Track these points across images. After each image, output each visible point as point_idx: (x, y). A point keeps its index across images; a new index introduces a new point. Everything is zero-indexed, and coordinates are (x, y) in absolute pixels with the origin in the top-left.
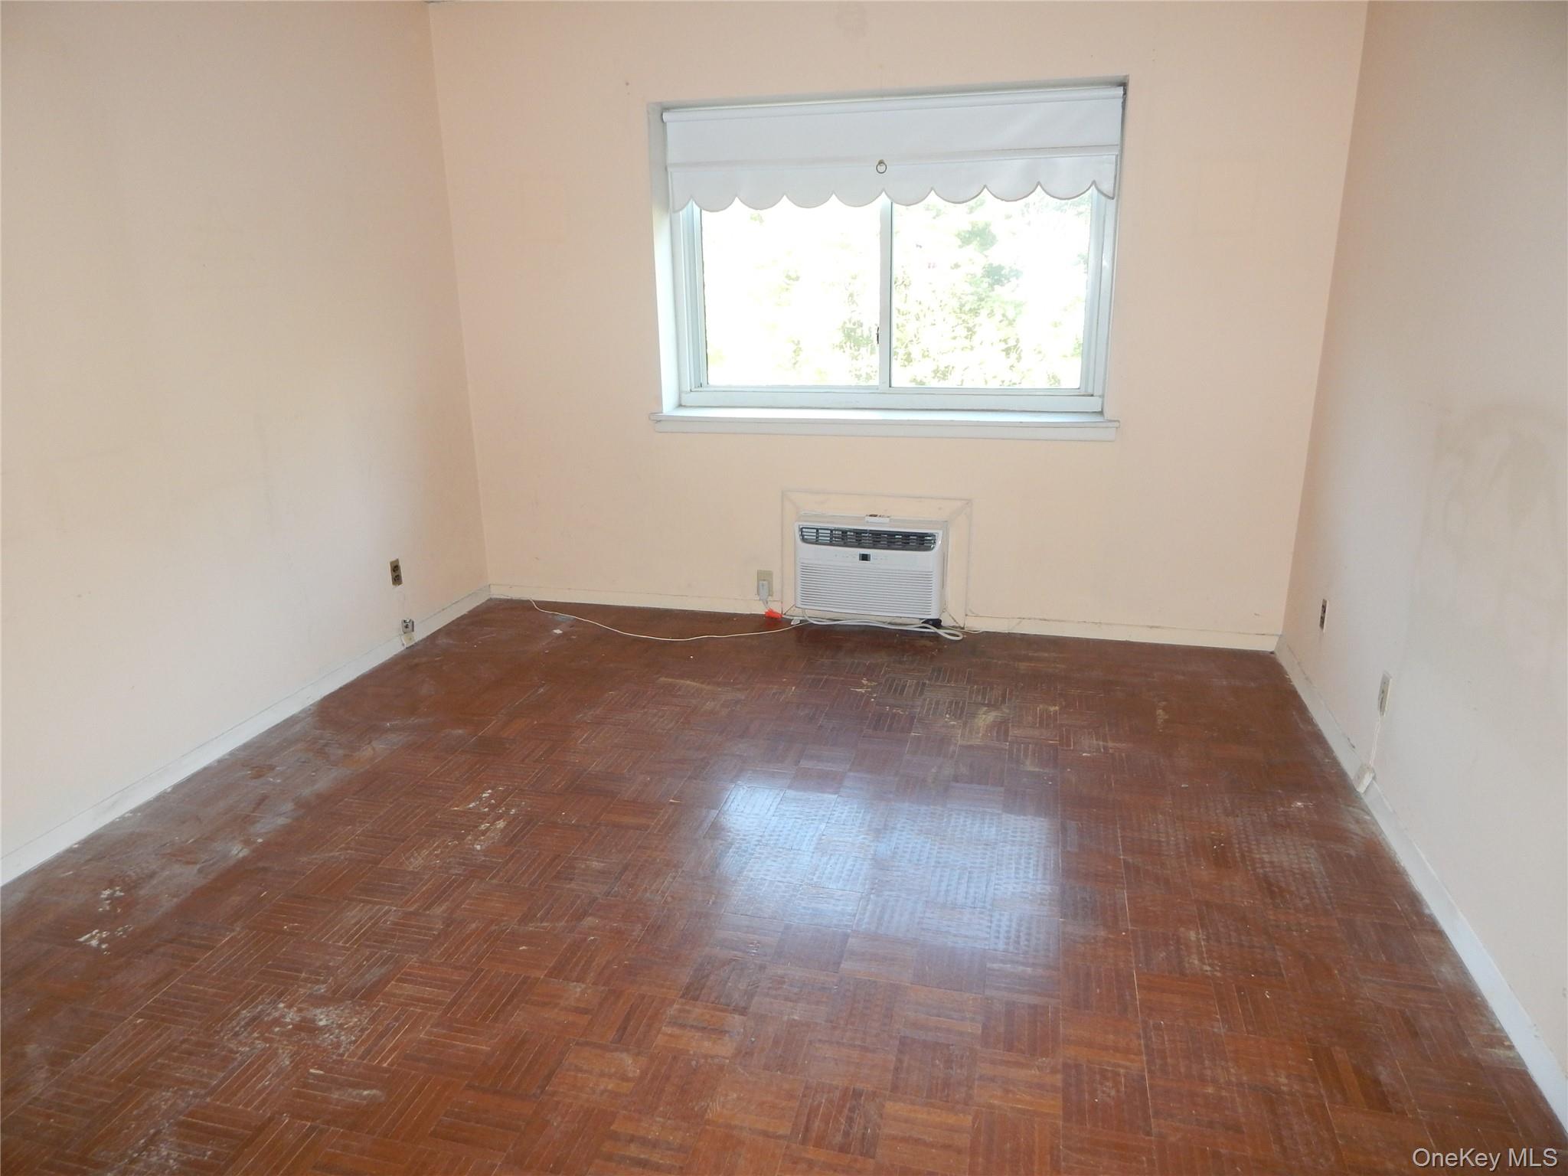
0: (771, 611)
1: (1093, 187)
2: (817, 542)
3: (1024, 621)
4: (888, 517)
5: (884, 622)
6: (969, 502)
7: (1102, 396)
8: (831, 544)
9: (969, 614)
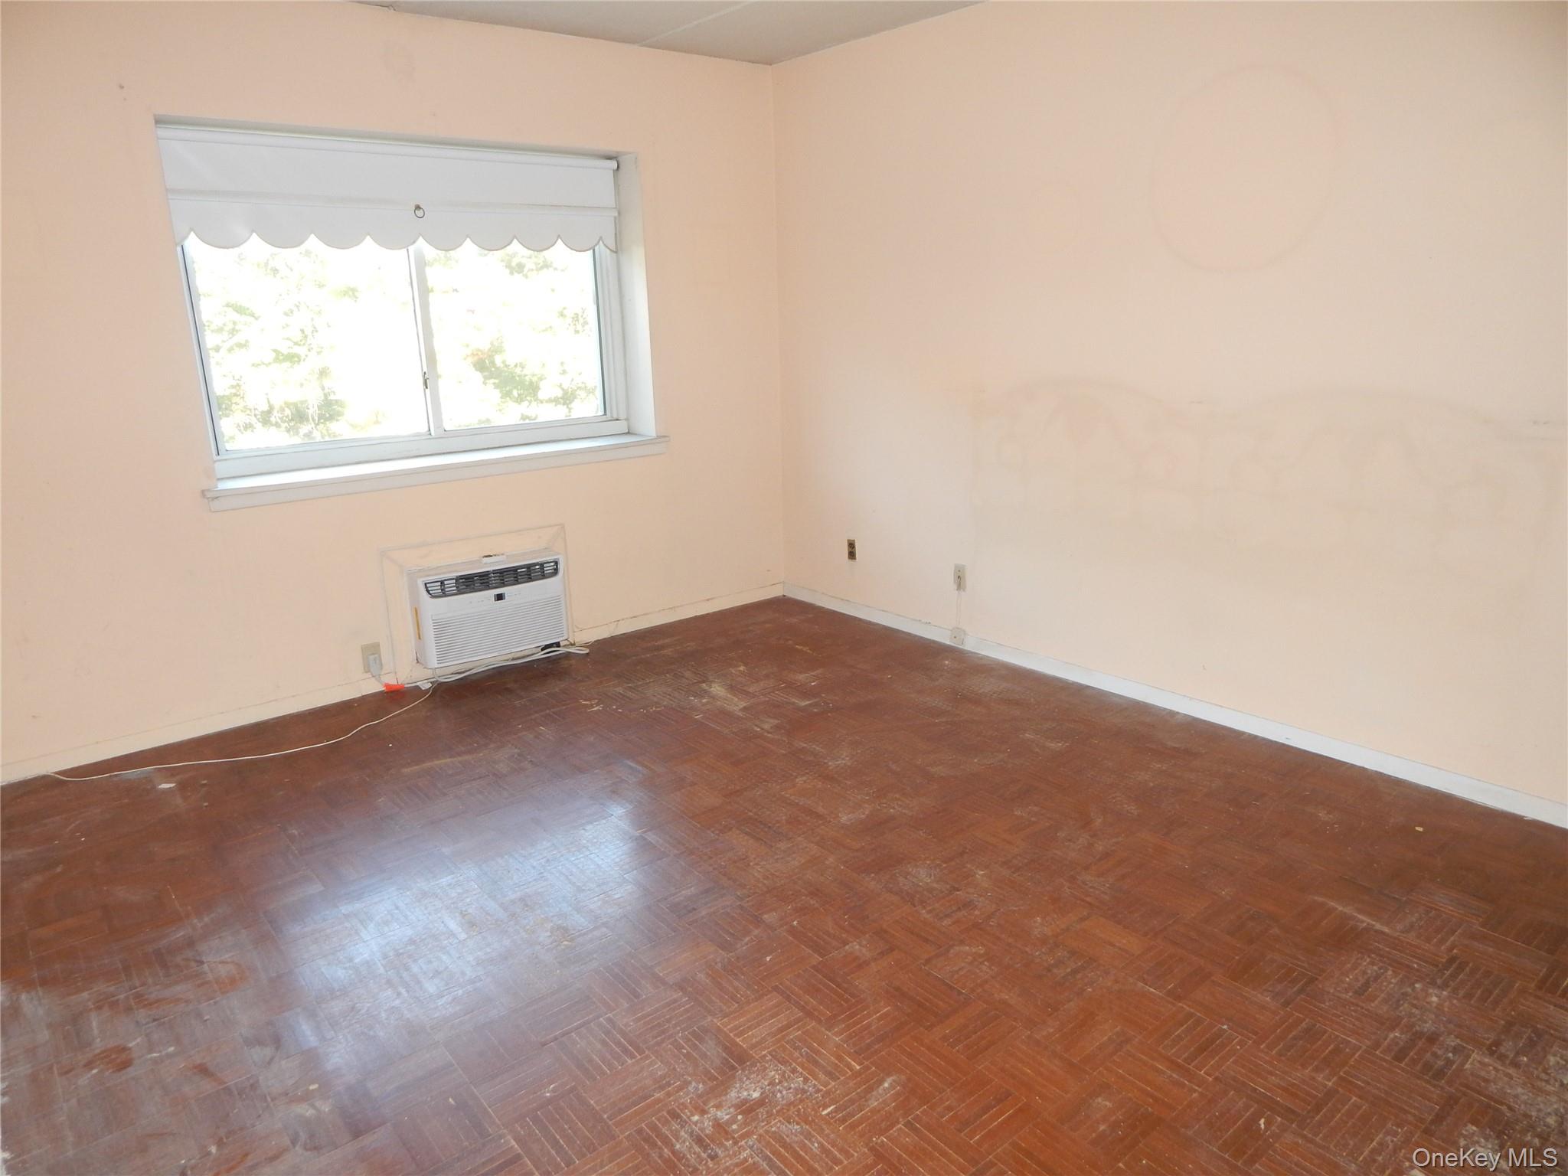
0: (387, 686)
1: (601, 242)
2: (444, 594)
3: (619, 623)
4: (503, 554)
5: (508, 660)
6: (562, 527)
7: (627, 419)
8: (460, 592)
9: (576, 630)
